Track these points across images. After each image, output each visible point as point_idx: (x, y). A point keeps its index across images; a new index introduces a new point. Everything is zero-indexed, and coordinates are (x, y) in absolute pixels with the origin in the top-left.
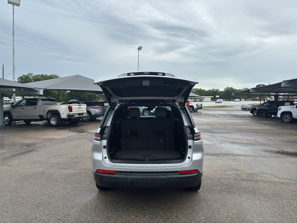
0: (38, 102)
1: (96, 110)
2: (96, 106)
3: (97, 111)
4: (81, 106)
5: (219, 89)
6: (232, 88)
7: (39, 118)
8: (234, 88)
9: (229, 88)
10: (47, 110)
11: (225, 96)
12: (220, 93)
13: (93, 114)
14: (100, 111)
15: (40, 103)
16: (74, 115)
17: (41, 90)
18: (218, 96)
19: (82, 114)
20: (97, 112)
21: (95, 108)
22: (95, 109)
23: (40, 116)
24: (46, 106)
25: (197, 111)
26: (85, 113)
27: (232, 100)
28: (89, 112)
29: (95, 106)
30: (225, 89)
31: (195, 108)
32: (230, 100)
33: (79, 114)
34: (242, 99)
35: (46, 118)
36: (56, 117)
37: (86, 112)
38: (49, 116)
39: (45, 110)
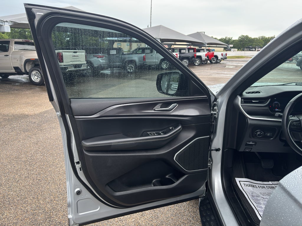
0: (10, 46)
1: (100, 59)
2: (100, 55)
3: (101, 61)
4: (78, 54)
5: (232, 38)
6: (247, 37)
7: (14, 71)
8: (250, 36)
9: (244, 36)
10: (25, 59)
11: (238, 45)
12: (233, 42)
13: (95, 65)
14: (104, 61)
15: (14, 48)
16: (67, 67)
17: (6, 23)
18: (232, 46)
19: (79, 66)
20: (101, 63)
21: (98, 56)
22: (98, 59)
23: (16, 68)
24: (23, 52)
25: (220, 62)
26: (85, 64)
27: (245, 49)
28: (89, 63)
29: (97, 55)
30: (240, 37)
31: (219, 59)
32: (243, 50)
33: (76, 66)
34: (257, 49)
35: (24, 71)
36: (38, 71)
37: (85, 62)
38: (28, 69)
39: (21, 58)
